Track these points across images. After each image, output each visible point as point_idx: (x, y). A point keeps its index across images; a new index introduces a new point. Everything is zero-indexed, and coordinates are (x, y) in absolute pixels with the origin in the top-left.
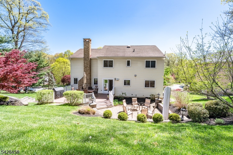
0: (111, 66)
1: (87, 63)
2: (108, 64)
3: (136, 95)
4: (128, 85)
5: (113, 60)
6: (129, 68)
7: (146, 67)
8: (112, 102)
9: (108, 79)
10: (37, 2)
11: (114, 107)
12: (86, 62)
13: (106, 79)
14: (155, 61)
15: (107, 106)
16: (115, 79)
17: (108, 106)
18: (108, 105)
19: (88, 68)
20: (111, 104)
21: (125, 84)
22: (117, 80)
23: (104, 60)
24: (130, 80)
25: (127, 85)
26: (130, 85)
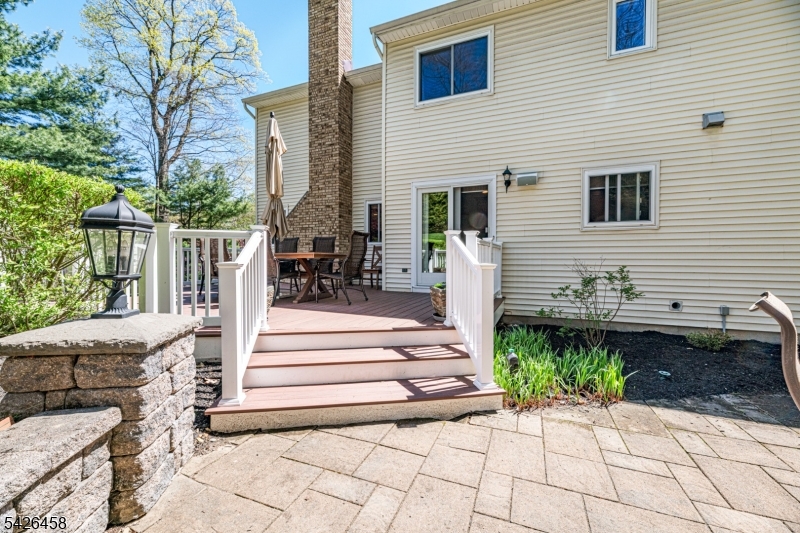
1: (323, 107)
3: (725, 313)
4: (628, 216)
5: (487, 31)
6: (631, 61)
8: (475, 353)
9: (452, 180)
10: (228, 5)
11: (506, 417)
12: (320, 102)
13: (437, 184)
15: (403, 393)
16: (507, 172)
17: (419, 396)
18: (428, 387)
19: (330, 139)
20: (462, 366)
21: (595, 216)
22: (522, 183)
23: (419, 50)
24: (646, 176)
25: (613, 218)
26: (645, 216)
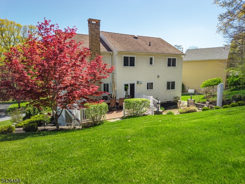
0: (132, 64)
2: (129, 62)
5: (135, 56)
6: (151, 67)
7: (168, 66)
9: (129, 82)
13: (126, 83)
14: (176, 59)
16: (137, 82)
21: (148, 88)
22: (140, 84)
23: (124, 56)
24: (153, 83)
26: (152, 89)
